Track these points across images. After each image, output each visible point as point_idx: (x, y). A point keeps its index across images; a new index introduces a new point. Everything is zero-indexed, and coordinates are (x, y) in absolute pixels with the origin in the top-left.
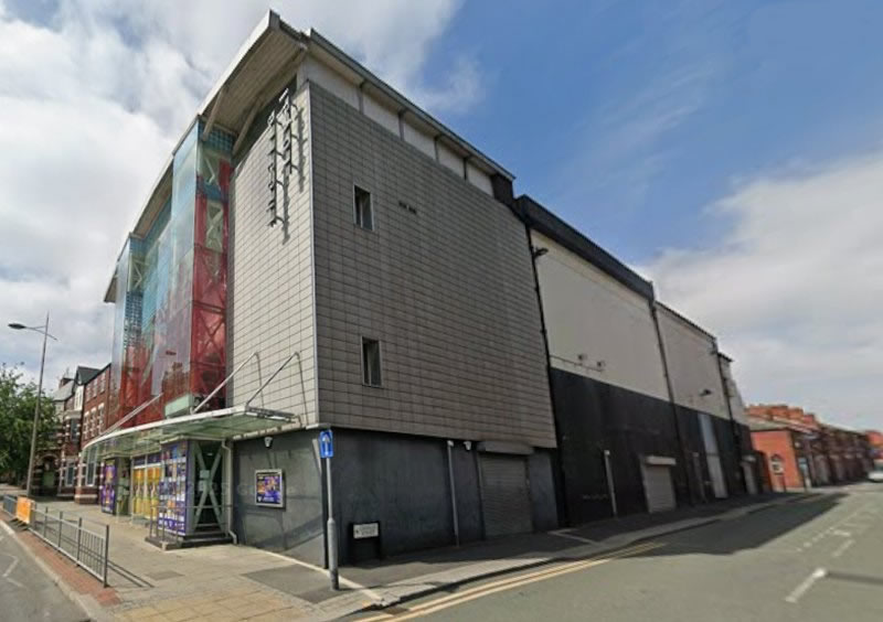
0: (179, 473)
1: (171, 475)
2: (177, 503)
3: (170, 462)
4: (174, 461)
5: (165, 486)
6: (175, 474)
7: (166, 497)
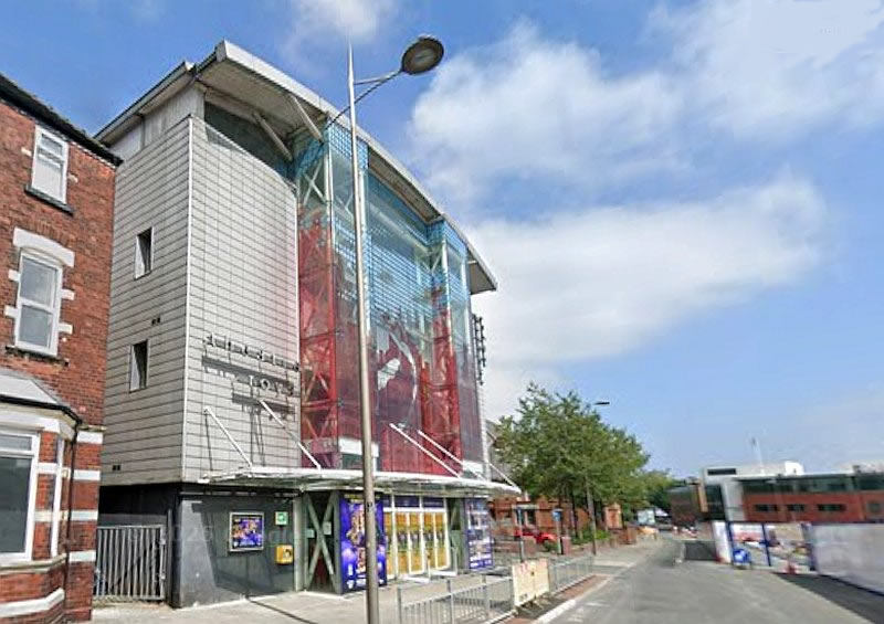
0: (483, 522)
1: (477, 524)
2: (485, 546)
3: (474, 513)
4: (479, 513)
5: (473, 533)
6: (479, 522)
7: (475, 542)
